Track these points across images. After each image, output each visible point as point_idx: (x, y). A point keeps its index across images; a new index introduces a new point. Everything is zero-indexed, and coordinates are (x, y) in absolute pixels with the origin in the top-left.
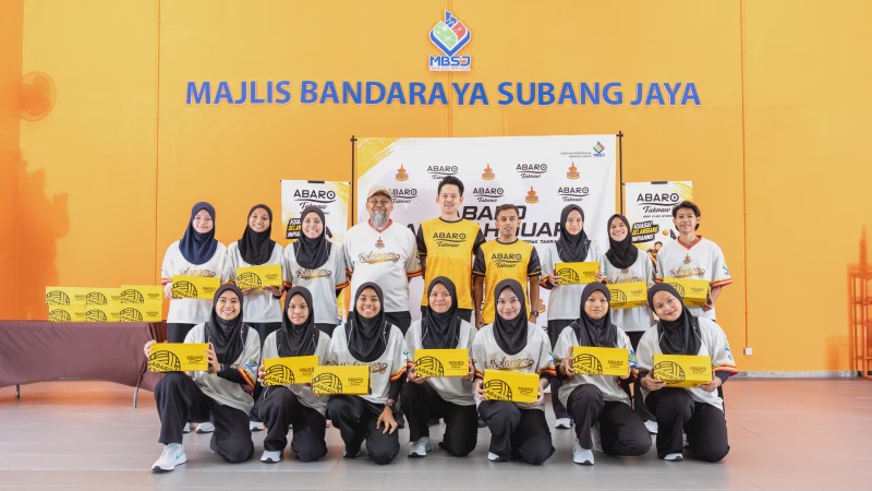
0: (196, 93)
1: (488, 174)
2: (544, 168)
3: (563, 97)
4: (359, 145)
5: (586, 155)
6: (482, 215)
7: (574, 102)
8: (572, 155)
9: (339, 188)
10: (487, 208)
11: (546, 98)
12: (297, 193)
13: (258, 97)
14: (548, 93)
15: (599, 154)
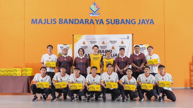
0: (34, 21)
1: (103, 43)
2: (116, 41)
3: (121, 22)
4: (74, 36)
5: (125, 39)
6: (102, 52)
7: (124, 24)
8: (122, 39)
9: (70, 46)
10: (103, 50)
11: (118, 23)
12: (61, 47)
13: (49, 22)
14: (118, 22)
15: (128, 38)
